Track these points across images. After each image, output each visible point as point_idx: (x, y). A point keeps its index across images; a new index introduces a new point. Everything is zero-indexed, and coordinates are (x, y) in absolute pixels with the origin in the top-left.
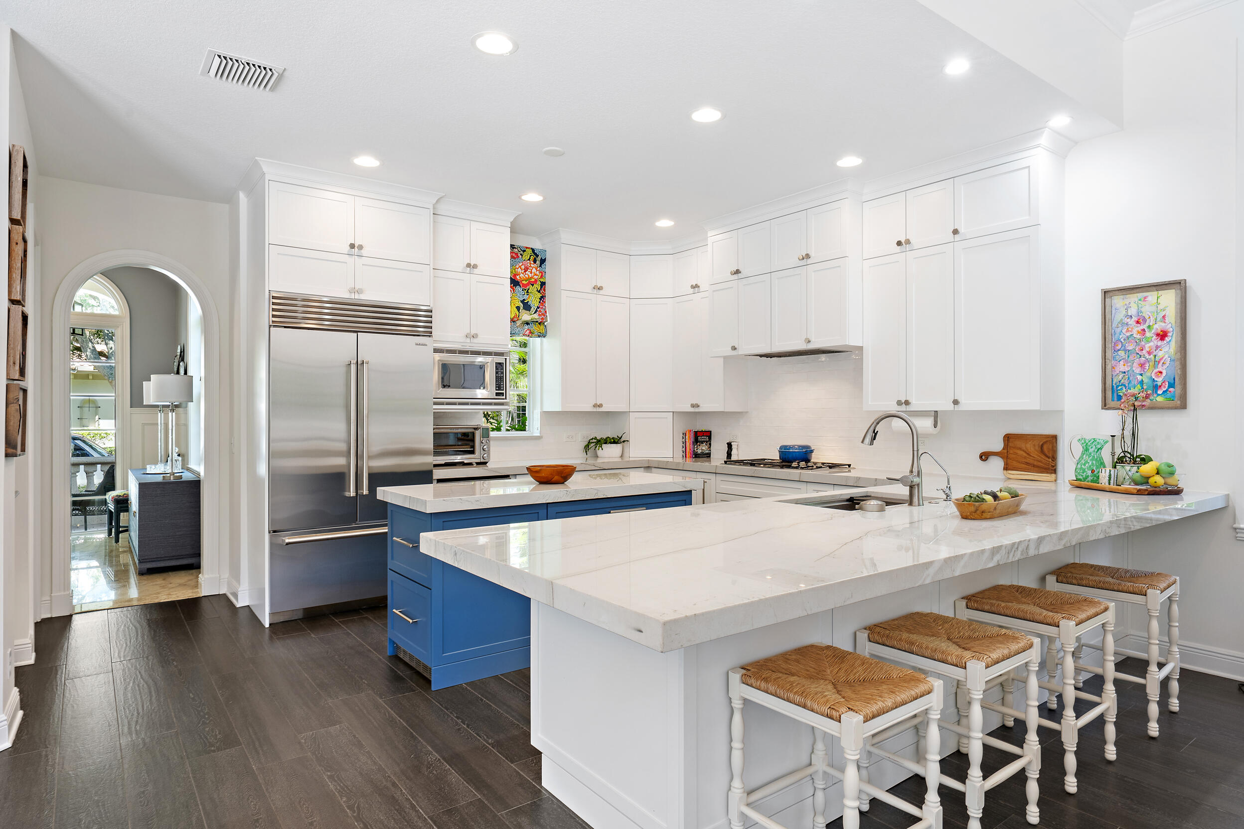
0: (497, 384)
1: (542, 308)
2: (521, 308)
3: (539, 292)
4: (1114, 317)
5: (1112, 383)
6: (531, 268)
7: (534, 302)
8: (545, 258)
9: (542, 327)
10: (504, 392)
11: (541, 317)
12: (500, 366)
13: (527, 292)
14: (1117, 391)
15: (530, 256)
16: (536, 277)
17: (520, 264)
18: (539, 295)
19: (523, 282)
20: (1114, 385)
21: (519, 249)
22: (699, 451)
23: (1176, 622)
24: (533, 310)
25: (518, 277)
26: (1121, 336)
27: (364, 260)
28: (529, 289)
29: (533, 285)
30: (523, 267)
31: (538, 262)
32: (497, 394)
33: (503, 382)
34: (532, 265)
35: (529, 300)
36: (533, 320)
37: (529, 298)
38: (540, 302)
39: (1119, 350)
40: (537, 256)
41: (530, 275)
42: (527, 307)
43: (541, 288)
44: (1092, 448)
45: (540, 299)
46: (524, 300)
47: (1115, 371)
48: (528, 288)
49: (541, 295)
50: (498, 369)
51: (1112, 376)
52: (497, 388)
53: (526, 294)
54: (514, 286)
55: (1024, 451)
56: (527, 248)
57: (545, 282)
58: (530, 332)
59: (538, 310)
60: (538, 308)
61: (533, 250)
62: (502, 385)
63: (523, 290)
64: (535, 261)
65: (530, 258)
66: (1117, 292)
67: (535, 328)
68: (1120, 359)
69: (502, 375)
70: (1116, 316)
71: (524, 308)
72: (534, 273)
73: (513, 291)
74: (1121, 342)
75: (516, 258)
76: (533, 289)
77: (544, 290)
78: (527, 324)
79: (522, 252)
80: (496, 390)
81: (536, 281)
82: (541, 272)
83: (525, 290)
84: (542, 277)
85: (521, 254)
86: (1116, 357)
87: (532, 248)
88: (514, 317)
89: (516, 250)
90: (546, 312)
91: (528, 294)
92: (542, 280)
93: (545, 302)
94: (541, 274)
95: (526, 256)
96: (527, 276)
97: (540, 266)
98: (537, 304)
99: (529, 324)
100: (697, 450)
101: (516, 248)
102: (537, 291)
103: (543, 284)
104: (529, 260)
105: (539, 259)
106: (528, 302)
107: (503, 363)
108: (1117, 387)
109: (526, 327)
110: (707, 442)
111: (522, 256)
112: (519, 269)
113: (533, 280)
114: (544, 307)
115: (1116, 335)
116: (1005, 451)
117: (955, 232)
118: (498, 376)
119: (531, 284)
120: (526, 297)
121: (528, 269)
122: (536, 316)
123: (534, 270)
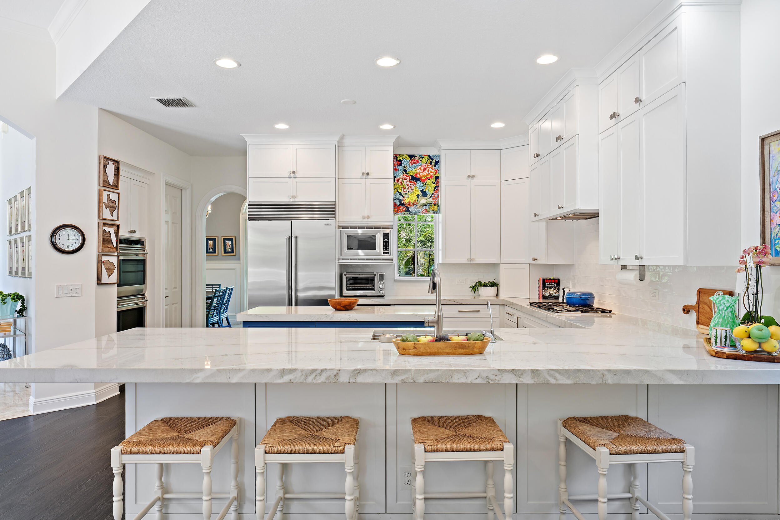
0: (384, 247)
1: (436, 194)
2: (420, 196)
3: (434, 183)
4: (772, 164)
5: (771, 237)
6: (428, 168)
7: (430, 190)
8: (439, 161)
9: (436, 207)
10: (389, 251)
11: (434, 200)
12: (386, 236)
13: (425, 184)
14: (775, 245)
15: (427, 160)
16: (431, 174)
17: (420, 167)
18: (434, 186)
19: (422, 178)
20: (772, 238)
21: (419, 157)
22: (547, 294)
23: (689, 494)
24: (429, 196)
25: (418, 175)
26: (777, 186)
27: (297, 179)
28: (426, 183)
29: (429, 179)
30: (422, 168)
31: (433, 164)
32: (384, 253)
33: (389, 245)
34: (429, 166)
35: (426, 190)
36: (427, 203)
37: (426, 188)
38: (434, 190)
39: (776, 201)
40: (432, 159)
41: (428, 173)
42: (424, 194)
43: (436, 181)
44: (720, 305)
45: (435, 188)
46: (423, 190)
47: (773, 224)
48: (426, 181)
49: (436, 185)
50: (385, 237)
51: (771, 229)
52: (384, 249)
53: (424, 186)
54: (415, 181)
55: (708, 306)
56: (425, 155)
57: (439, 177)
58: (426, 211)
59: (433, 195)
60: (433, 194)
61: (429, 156)
62: (388, 247)
63: (422, 184)
64: (431, 163)
65: (427, 162)
66: (773, 137)
67: (430, 208)
68: (776, 210)
69: (388, 241)
70: (773, 164)
71: (422, 195)
72: (430, 171)
73: (415, 185)
74: (777, 192)
75: (417, 163)
76: (429, 182)
77: (438, 182)
78: (425, 205)
79: (421, 159)
80: (384, 250)
81: (432, 177)
82: (436, 170)
83: (424, 183)
84: (436, 173)
85: (420, 160)
86: (774, 208)
87: (428, 155)
88: (414, 202)
89: (417, 158)
90: (438, 196)
91: (426, 186)
92: (436, 175)
93: (438, 190)
94: (435, 171)
95: (424, 161)
96: (425, 174)
97: (435, 166)
98: (432, 192)
99: (426, 206)
100: (545, 293)
101: (416, 157)
102: (433, 183)
103: (437, 178)
104: (426, 163)
105: (434, 161)
106: (426, 191)
107: (388, 233)
108: (775, 241)
109: (424, 208)
110: (555, 287)
111: (421, 161)
112: (419, 170)
113: (429, 176)
114: (437, 194)
115: (774, 185)
116: (697, 305)
117: (637, 100)
118: (385, 242)
119: (428, 179)
120: (424, 188)
121: (425, 169)
122: (430, 200)
123: (430, 169)
